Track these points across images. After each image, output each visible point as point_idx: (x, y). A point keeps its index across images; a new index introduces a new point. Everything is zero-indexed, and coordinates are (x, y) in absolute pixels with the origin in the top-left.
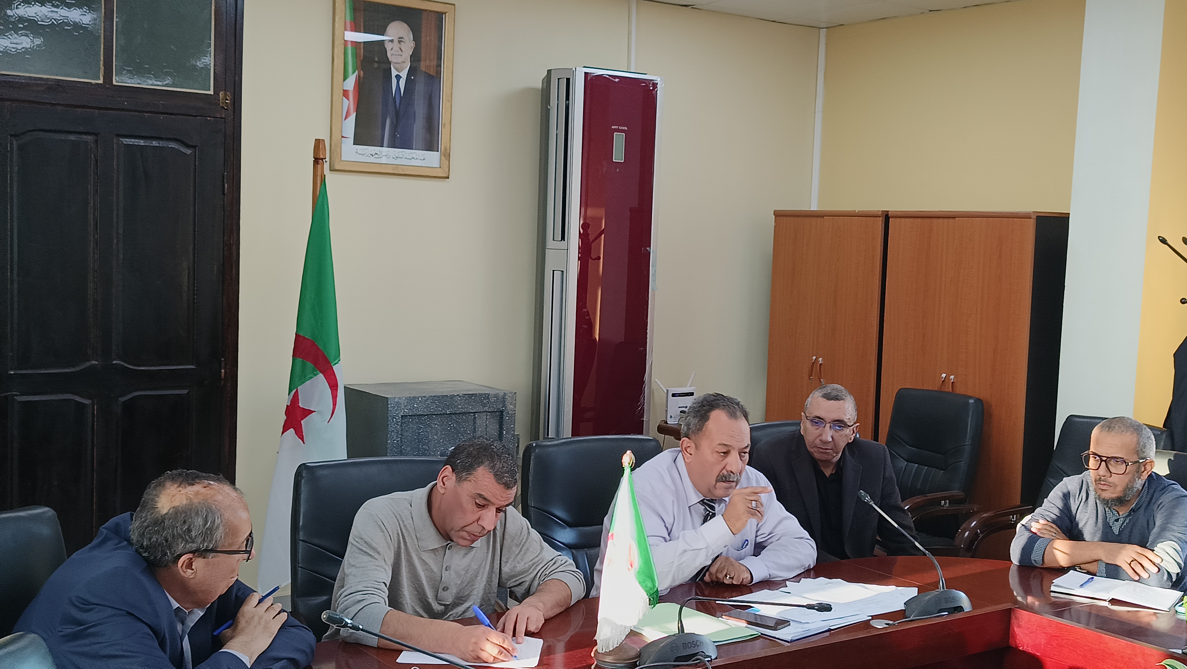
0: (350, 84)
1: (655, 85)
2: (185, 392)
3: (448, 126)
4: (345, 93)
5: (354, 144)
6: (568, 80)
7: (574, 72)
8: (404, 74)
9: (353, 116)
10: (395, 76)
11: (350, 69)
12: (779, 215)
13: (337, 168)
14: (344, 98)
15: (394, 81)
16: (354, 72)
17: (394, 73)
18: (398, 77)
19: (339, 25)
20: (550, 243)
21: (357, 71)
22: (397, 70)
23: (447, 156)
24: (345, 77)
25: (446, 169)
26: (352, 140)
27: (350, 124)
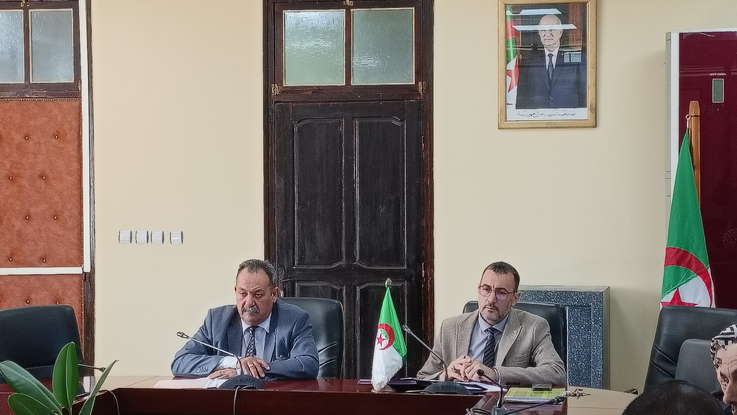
0: (512, 65)
3: (593, 87)
4: (508, 73)
5: (516, 109)
7: (671, 35)
8: (555, 53)
9: (515, 88)
10: (548, 55)
11: (512, 54)
13: (502, 127)
14: (507, 76)
15: (547, 59)
16: (514, 57)
17: (547, 53)
18: (551, 56)
19: (501, 25)
22: (549, 50)
23: (595, 111)
24: (508, 61)
25: (592, 121)
26: (514, 106)
27: (513, 96)
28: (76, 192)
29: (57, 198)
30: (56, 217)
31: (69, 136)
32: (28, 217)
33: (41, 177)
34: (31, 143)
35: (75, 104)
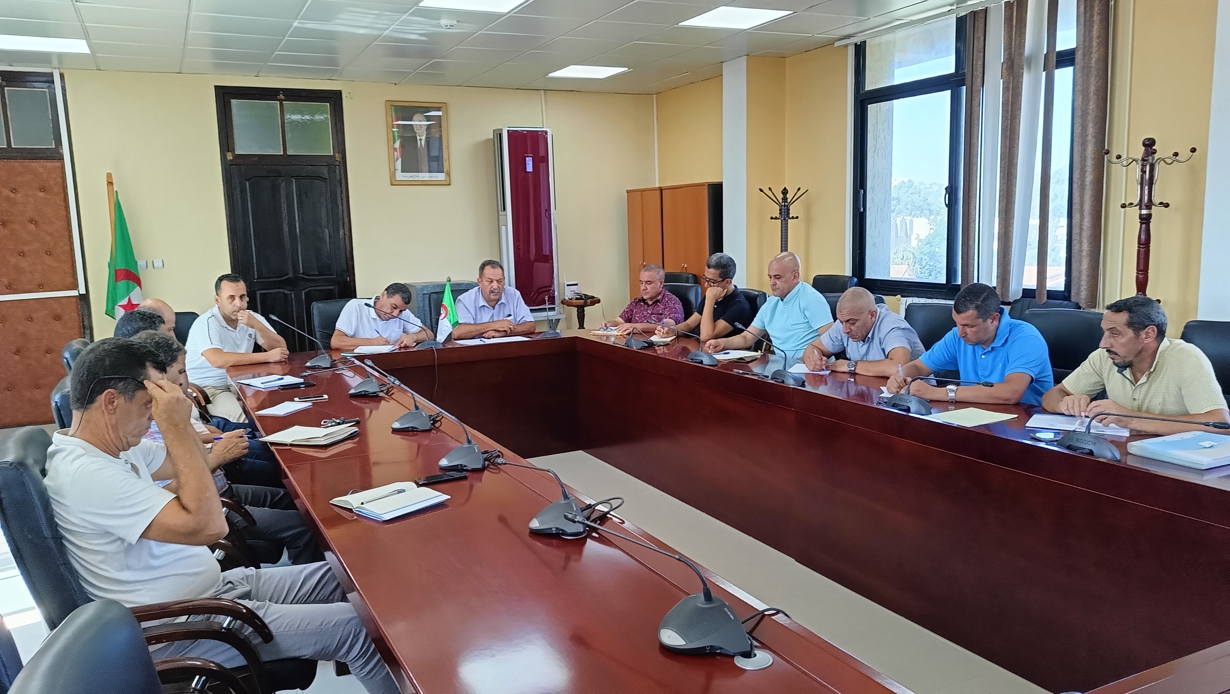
0: (397, 145)
1: (546, 133)
2: (332, 287)
3: (447, 160)
4: (395, 149)
5: (402, 172)
6: (500, 134)
7: (502, 130)
8: (423, 138)
9: (400, 160)
10: (419, 140)
11: (397, 138)
12: (628, 192)
13: (394, 184)
14: (395, 152)
15: (419, 142)
16: (398, 139)
17: (418, 138)
18: (421, 140)
19: (390, 119)
20: (501, 213)
21: (400, 140)
22: (419, 136)
23: (448, 174)
24: (394, 142)
25: (448, 181)
26: (400, 170)
27: (399, 164)
28: (67, 233)
29: (48, 238)
30: (49, 253)
31: (56, 189)
32: (22, 254)
33: (31, 221)
34: (19, 195)
35: (58, 164)
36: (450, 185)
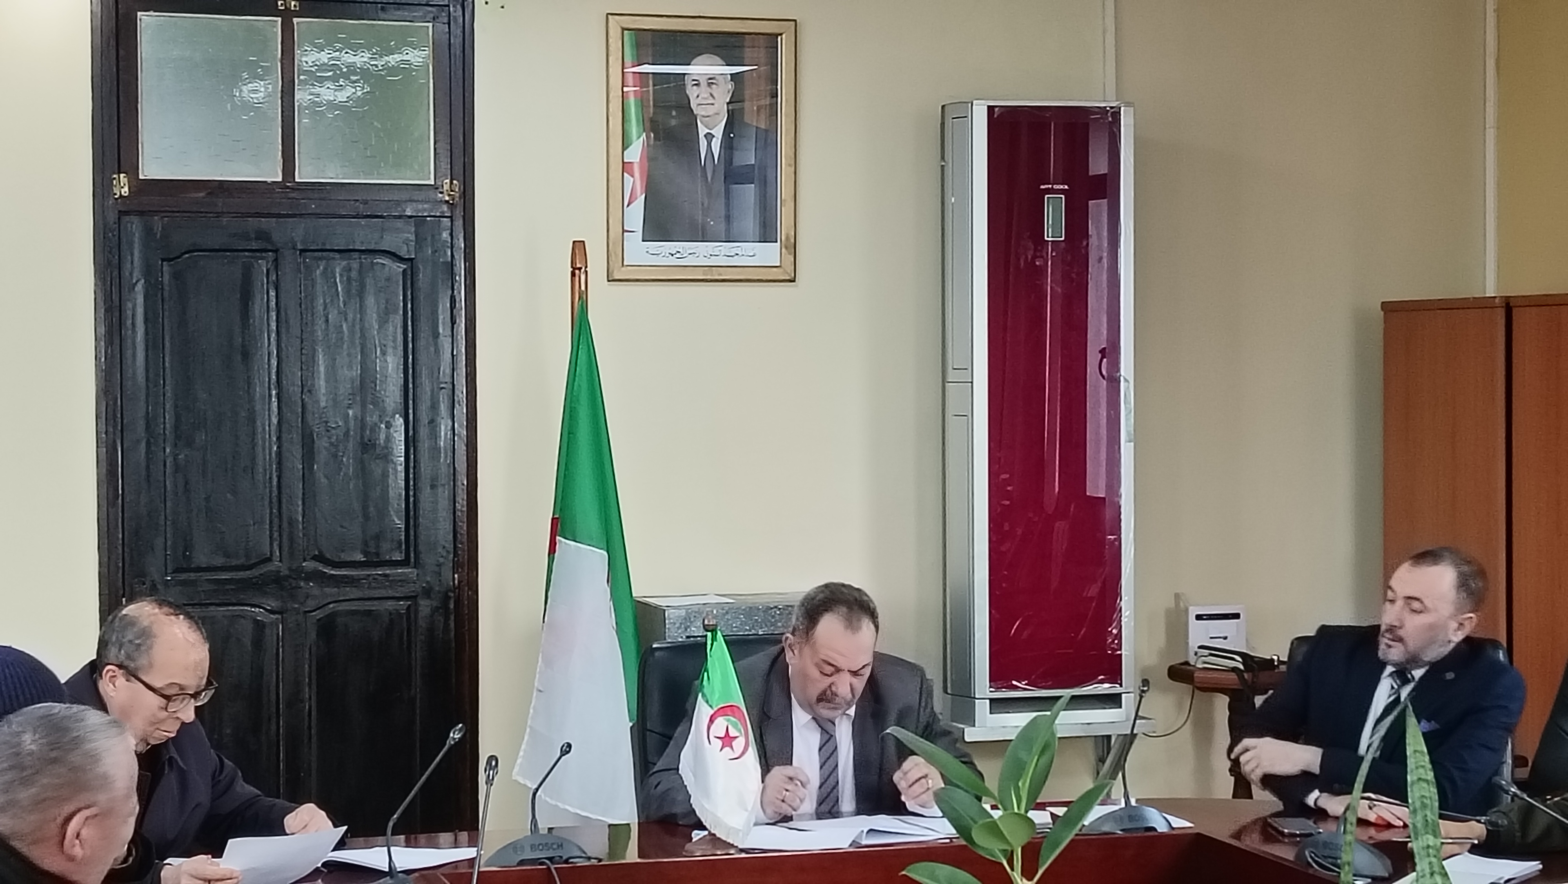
0: (635, 153)
1: (1116, 113)
3: (791, 202)
4: (626, 167)
5: (643, 241)
6: (963, 117)
7: (969, 107)
8: (718, 132)
9: (640, 200)
10: (705, 136)
11: (634, 131)
12: (1388, 309)
13: (617, 276)
14: (628, 176)
15: (703, 143)
17: (702, 131)
18: (709, 137)
19: (615, 70)
20: (950, 373)
21: (644, 134)
22: (706, 127)
23: (792, 248)
24: (626, 144)
25: (791, 267)
26: (639, 234)
27: (636, 215)
36: (793, 281)
